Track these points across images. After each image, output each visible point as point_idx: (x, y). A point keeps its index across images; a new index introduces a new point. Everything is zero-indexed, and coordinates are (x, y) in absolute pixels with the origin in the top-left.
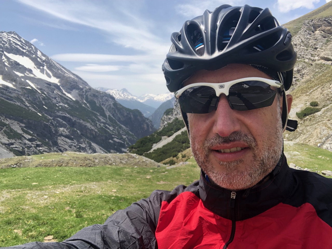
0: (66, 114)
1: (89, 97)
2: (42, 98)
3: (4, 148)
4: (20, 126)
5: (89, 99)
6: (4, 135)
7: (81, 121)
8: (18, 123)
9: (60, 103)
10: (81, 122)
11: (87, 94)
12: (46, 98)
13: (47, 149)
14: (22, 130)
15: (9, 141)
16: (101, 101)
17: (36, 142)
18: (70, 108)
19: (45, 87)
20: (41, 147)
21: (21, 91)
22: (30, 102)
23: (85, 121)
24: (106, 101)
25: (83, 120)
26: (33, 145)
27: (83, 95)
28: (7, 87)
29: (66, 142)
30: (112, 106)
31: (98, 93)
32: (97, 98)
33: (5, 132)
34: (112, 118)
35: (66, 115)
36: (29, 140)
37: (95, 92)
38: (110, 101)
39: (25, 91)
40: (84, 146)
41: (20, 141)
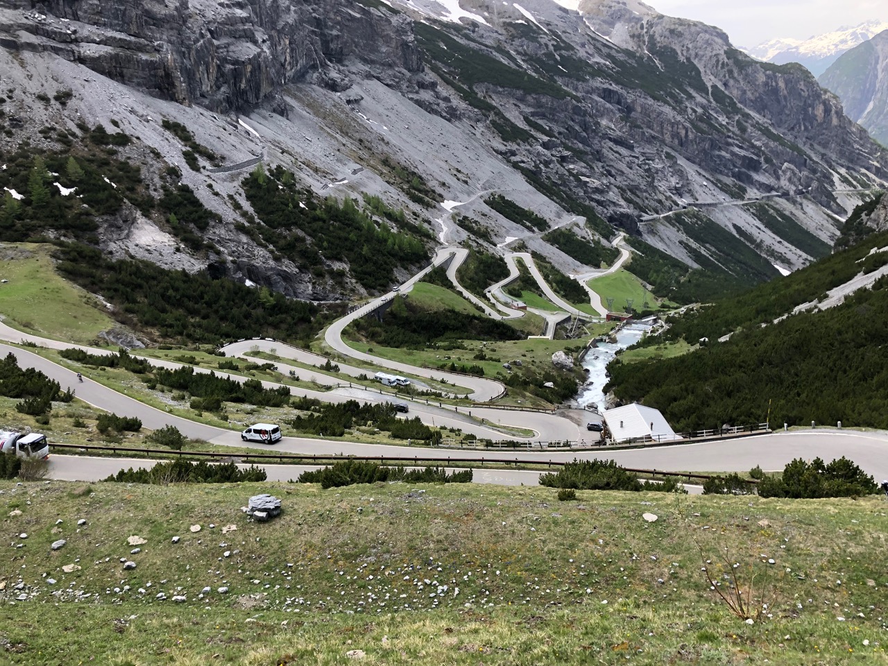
0: (611, 85)
1: (658, 39)
2: (553, 45)
3: (501, 161)
4: (521, 113)
5: (659, 45)
6: (494, 133)
7: (650, 101)
8: (516, 105)
9: (594, 57)
10: (650, 103)
11: (651, 33)
12: (562, 45)
13: (585, 167)
14: (526, 119)
15: (506, 146)
16: (690, 46)
17: (558, 149)
18: (617, 69)
19: (558, 18)
20: (573, 163)
21: (504, 32)
22: (527, 58)
23: (658, 101)
24: (705, 46)
25: (654, 98)
26: (554, 158)
27: (643, 36)
28: (475, 25)
29: (620, 155)
30: (723, 58)
31: (685, 25)
32: (680, 39)
33: (493, 122)
34: (723, 92)
35: (610, 87)
36: (545, 145)
37: (675, 24)
38: (717, 43)
39: (514, 32)
40: (660, 166)
41: (528, 147)
